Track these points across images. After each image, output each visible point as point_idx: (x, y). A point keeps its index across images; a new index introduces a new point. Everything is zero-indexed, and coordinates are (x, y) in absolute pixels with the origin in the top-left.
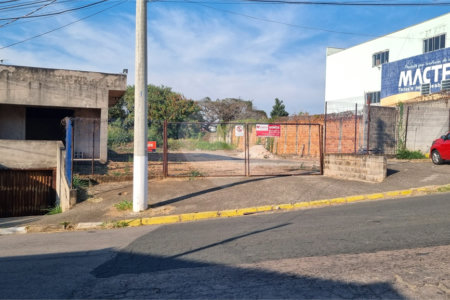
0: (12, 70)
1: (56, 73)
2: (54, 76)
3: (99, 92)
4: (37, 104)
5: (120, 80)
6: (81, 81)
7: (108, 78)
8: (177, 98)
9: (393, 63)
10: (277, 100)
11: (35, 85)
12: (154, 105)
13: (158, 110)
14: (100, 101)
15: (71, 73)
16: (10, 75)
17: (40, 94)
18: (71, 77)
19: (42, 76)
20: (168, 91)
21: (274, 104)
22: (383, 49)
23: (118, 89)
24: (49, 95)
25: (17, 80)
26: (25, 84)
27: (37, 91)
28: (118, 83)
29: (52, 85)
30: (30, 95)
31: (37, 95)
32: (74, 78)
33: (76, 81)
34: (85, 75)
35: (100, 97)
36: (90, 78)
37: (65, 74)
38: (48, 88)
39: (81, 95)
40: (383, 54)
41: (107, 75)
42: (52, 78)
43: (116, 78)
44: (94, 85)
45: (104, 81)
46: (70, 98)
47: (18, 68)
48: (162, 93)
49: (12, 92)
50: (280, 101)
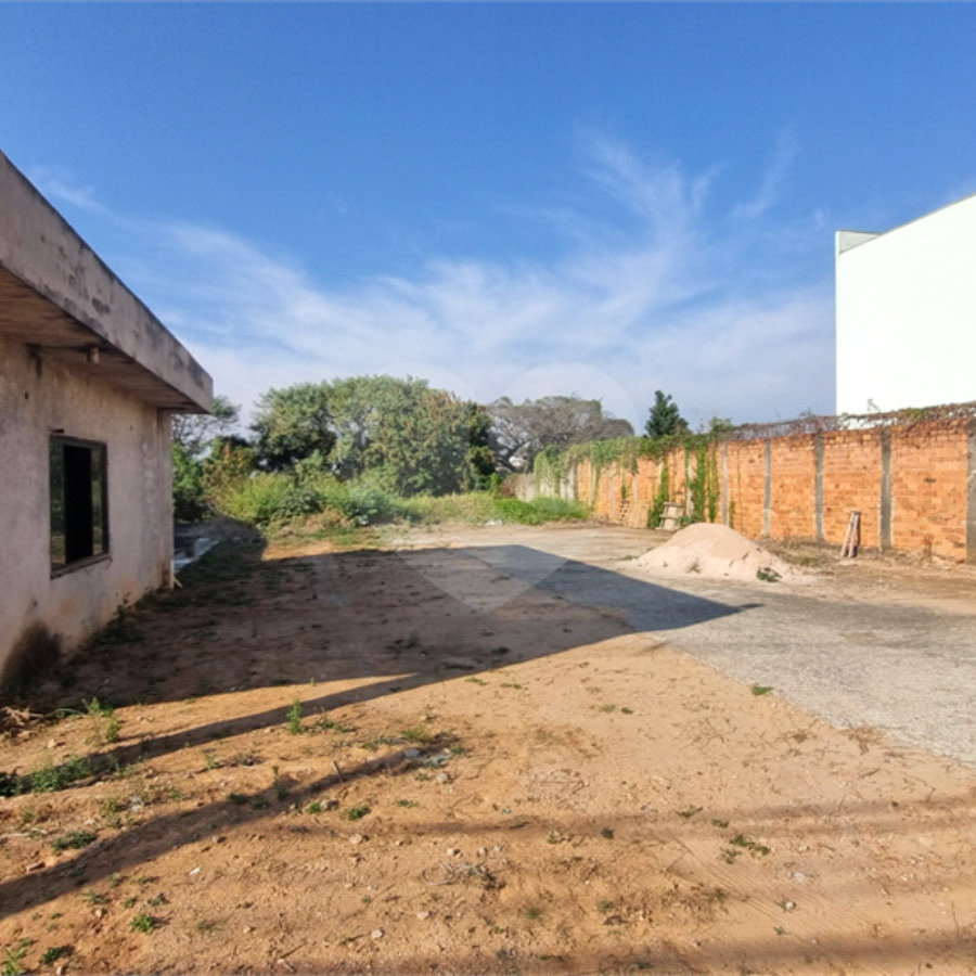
8: (440, 400)
10: (659, 395)
12: (390, 417)
13: (399, 428)
20: (422, 386)
21: (653, 404)
48: (407, 391)
50: (666, 396)
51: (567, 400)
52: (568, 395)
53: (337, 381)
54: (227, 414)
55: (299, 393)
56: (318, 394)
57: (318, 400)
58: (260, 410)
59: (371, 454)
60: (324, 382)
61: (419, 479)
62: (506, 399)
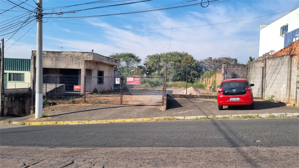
0: (46, 53)
1: (63, 53)
2: (62, 55)
3: (80, 61)
4: (55, 68)
5: (89, 55)
6: (73, 56)
7: (84, 54)
9: (290, 33)
11: (54, 59)
14: (80, 65)
15: (68, 53)
16: (45, 55)
17: (56, 63)
18: (69, 54)
19: (57, 55)
20: (186, 55)
22: (285, 24)
23: (89, 59)
24: (59, 63)
25: (47, 57)
26: (50, 59)
27: (55, 62)
28: (88, 56)
29: (60, 59)
30: (52, 63)
31: (55, 64)
32: (70, 55)
33: (70, 57)
34: (74, 53)
35: (80, 63)
36: (76, 55)
37: (66, 53)
38: (59, 60)
39: (72, 63)
40: (285, 26)
41: (84, 53)
42: (61, 56)
43: (88, 54)
44: (78, 58)
45: (83, 56)
46: (68, 65)
47: (48, 52)
48: (181, 56)
49: (45, 62)
50: (253, 58)
51: (227, 59)
52: (227, 57)
53: (163, 53)
54: (139, 61)
55: (155, 56)
56: (158, 56)
57: (158, 58)
58: (146, 60)
59: (168, 72)
60: (161, 53)
61: (178, 78)
62: (211, 58)
